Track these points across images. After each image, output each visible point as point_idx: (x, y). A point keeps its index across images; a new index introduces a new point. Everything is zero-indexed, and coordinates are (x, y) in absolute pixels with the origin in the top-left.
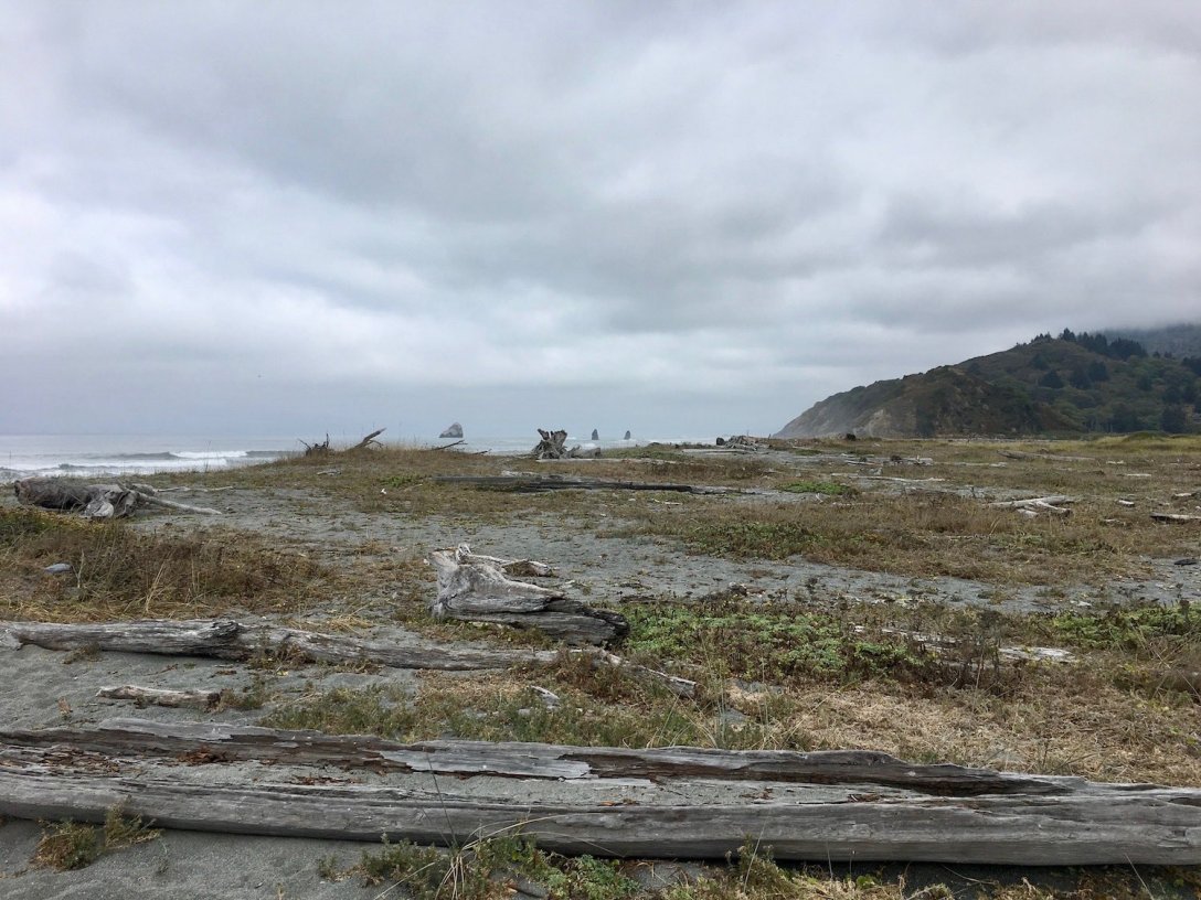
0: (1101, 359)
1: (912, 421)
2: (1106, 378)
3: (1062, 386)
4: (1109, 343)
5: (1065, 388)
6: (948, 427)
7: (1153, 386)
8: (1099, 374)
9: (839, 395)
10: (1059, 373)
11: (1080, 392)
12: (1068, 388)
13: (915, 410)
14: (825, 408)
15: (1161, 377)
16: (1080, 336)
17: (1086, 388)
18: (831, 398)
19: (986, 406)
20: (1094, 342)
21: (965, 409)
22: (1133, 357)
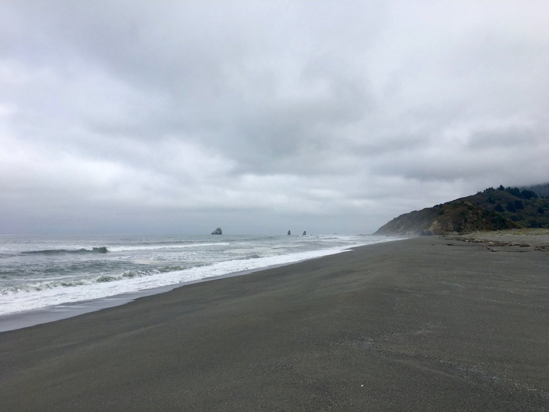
0: (519, 199)
1: (451, 226)
2: (523, 208)
3: (504, 211)
4: (520, 191)
5: (505, 212)
6: (468, 229)
7: (544, 211)
8: (519, 206)
9: (405, 215)
10: (502, 205)
11: (513, 214)
12: (506, 212)
13: (452, 221)
14: (399, 221)
15: (546, 207)
16: (507, 189)
17: (514, 212)
18: (401, 216)
19: (483, 219)
20: (514, 191)
21: (474, 221)
22: (532, 198)
